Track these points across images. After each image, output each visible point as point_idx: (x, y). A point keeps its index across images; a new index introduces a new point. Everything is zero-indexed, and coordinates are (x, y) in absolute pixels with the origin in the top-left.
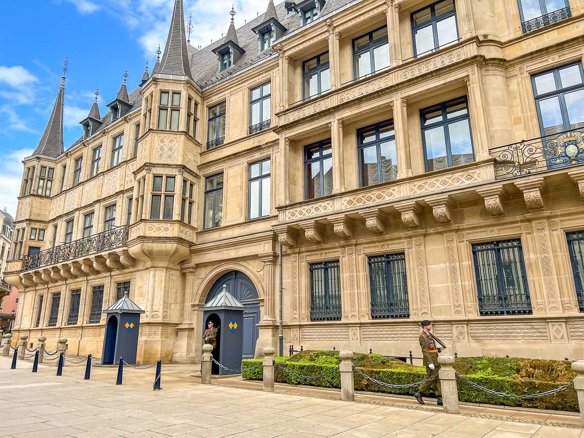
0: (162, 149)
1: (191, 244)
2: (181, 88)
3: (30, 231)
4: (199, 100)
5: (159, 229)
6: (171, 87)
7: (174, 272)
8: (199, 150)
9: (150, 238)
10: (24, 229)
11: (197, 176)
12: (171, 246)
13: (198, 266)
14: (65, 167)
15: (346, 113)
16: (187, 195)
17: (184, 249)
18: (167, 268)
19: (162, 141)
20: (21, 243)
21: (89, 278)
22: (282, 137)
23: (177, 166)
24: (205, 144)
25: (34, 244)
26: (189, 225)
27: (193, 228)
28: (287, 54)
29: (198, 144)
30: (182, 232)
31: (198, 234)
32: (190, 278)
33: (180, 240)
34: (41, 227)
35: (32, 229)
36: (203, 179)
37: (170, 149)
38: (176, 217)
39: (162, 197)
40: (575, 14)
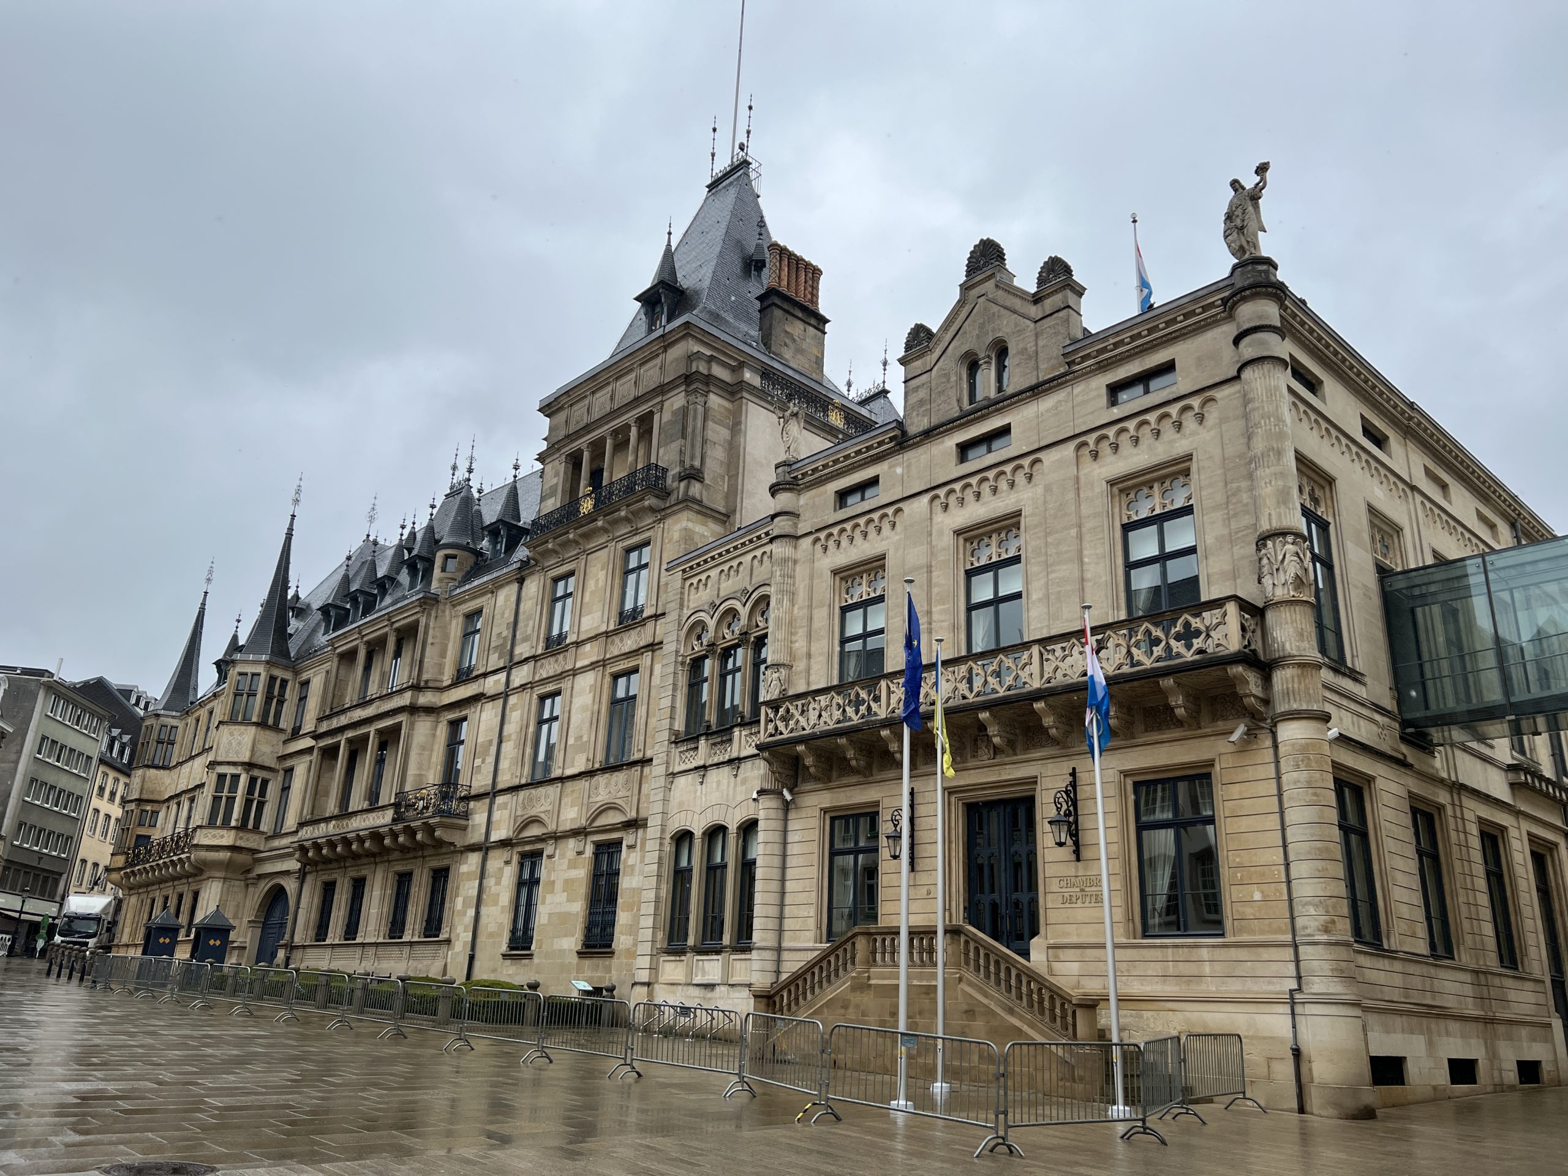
0: (230, 743)
1: (254, 851)
2: (260, 669)
3: (139, 814)
4: (288, 675)
5: (214, 836)
6: (250, 669)
7: (237, 883)
8: (283, 737)
9: (203, 846)
10: (132, 811)
11: (274, 771)
12: (224, 855)
13: (260, 877)
14: (198, 721)
15: (350, 734)
16: (256, 794)
17: (241, 858)
18: (225, 878)
19: (232, 734)
20: (128, 829)
21: (176, 883)
22: (318, 745)
23: (243, 764)
24: (289, 731)
25: (142, 831)
26: (256, 829)
27: (263, 833)
28: (338, 651)
29: (282, 731)
30: (241, 838)
31: (269, 838)
32: (251, 889)
33: (232, 848)
34: (154, 810)
35: (142, 811)
36: (282, 773)
37: (239, 744)
38: (234, 823)
39: (224, 799)
40: (475, 673)
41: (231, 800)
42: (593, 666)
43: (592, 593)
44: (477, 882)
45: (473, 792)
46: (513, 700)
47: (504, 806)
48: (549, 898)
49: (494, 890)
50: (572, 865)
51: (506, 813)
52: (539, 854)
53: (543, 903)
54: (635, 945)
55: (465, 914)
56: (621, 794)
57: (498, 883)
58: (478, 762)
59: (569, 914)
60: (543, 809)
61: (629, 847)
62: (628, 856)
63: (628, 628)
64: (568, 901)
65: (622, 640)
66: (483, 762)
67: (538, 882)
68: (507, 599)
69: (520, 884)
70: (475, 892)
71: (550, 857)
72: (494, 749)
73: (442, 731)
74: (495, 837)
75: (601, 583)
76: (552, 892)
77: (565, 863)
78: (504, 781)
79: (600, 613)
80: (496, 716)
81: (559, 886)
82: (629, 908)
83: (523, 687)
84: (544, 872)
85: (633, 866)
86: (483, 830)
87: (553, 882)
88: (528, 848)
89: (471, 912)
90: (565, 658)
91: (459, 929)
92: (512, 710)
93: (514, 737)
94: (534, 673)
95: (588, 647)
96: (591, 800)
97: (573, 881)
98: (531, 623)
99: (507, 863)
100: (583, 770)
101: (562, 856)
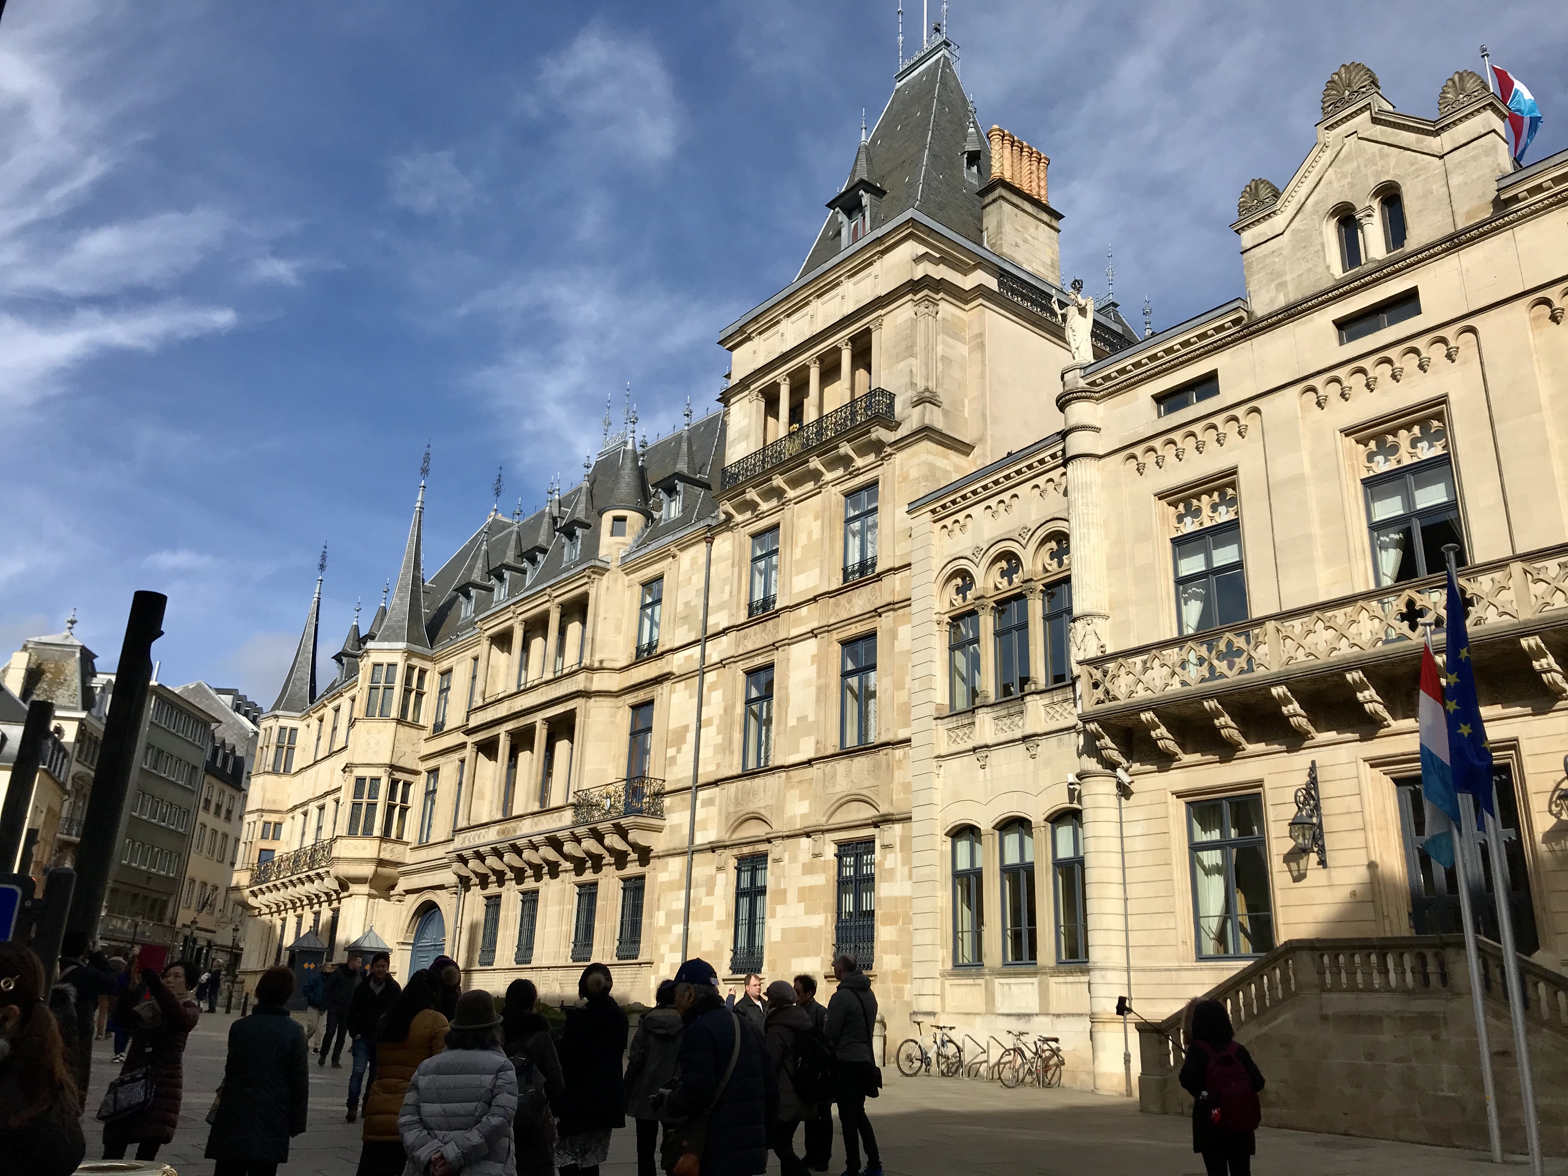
0: (368, 743)
1: (399, 864)
2: (396, 658)
3: (261, 826)
4: (427, 665)
5: (356, 848)
6: (385, 658)
7: (381, 900)
8: (425, 734)
9: (343, 859)
10: (255, 822)
11: (416, 773)
12: (368, 869)
13: (408, 892)
16: (398, 800)
17: (385, 871)
18: (369, 895)
19: (369, 732)
20: (251, 842)
22: (471, 740)
23: (383, 765)
24: (431, 727)
25: (266, 845)
26: (399, 839)
27: (407, 843)
29: (423, 728)
30: (386, 850)
31: (414, 849)
32: (398, 907)
33: (376, 861)
34: (277, 820)
35: (266, 823)
36: (425, 775)
37: (378, 743)
38: (377, 832)
39: (364, 806)
40: (659, 650)
41: (372, 807)
42: (813, 634)
43: (803, 547)
44: (683, 893)
45: (668, 788)
46: (710, 677)
47: (709, 802)
48: (779, 909)
49: (706, 901)
50: (808, 869)
51: (714, 811)
52: (763, 857)
53: (773, 916)
54: (907, 964)
55: (668, 930)
56: (867, 784)
57: (710, 892)
58: (671, 752)
59: (810, 928)
60: (762, 803)
61: (885, 847)
62: (884, 857)
63: (856, 586)
64: (807, 912)
65: (850, 601)
66: (679, 751)
67: (763, 891)
68: (694, 562)
69: (740, 893)
70: (682, 905)
71: (777, 861)
72: (691, 736)
73: (624, 718)
74: (701, 839)
75: (816, 535)
76: (784, 902)
77: (798, 868)
78: (707, 771)
79: (817, 570)
80: (691, 697)
81: (792, 895)
82: (892, 920)
83: (722, 664)
84: (770, 877)
85: (892, 871)
86: (686, 831)
87: (785, 891)
88: (746, 850)
89: (679, 929)
90: (776, 626)
91: (664, 949)
92: (710, 689)
93: (716, 721)
94: (738, 645)
95: (804, 610)
96: (828, 791)
97: (811, 888)
98: (727, 589)
99: (719, 869)
100: (812, 755)
101: (793, 859)
